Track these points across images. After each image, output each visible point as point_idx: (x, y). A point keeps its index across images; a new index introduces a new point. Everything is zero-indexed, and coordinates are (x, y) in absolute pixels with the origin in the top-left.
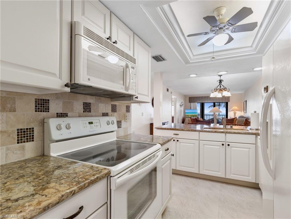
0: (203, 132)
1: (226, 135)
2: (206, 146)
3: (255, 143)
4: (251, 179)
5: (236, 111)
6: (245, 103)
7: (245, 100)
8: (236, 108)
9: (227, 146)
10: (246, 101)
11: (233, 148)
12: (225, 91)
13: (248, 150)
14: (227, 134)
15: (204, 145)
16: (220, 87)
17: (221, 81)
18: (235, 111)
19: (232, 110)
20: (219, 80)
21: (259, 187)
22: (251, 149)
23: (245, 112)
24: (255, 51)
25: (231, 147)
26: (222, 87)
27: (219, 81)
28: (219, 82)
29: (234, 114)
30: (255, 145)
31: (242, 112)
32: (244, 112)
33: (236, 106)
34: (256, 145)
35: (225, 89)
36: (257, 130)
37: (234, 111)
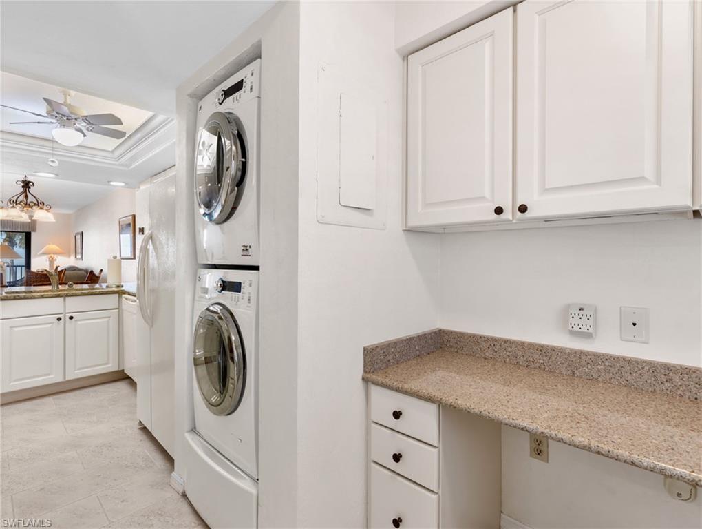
0: (10, 301)
1: (65, 300)
2: (16, 329)
3: (117, 307)
4: (111, 367)
5: (55, 256)
6: (79, 237)
7: (80, 231)
8: (54, 247)
9: (68, 319)
10: (82, 233)
11: (79, 322)
12: (41, 208)
13: (106, 320)
14: (67, 298)
15: (11, 327)
16: (26, 197)
17: (26, 185)
18: (53, 255)
19: (44, 254)
20: (23, 182)
21: (125, 374)
22: (111, 318)
23: (79, 256)
24: (117, 161)
25: (76, 321)
26: (31, 199)
27: (22, 184)
28: (23, 187)
29: (48, 262)
30: (117, 310)
31: (69, 256)
32: (76, 257)
33: (53, 244)
34: (119, 311)
35: (40, 204)
36: (118, 286)
37: (49, 256)
